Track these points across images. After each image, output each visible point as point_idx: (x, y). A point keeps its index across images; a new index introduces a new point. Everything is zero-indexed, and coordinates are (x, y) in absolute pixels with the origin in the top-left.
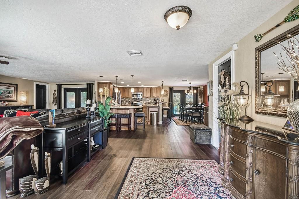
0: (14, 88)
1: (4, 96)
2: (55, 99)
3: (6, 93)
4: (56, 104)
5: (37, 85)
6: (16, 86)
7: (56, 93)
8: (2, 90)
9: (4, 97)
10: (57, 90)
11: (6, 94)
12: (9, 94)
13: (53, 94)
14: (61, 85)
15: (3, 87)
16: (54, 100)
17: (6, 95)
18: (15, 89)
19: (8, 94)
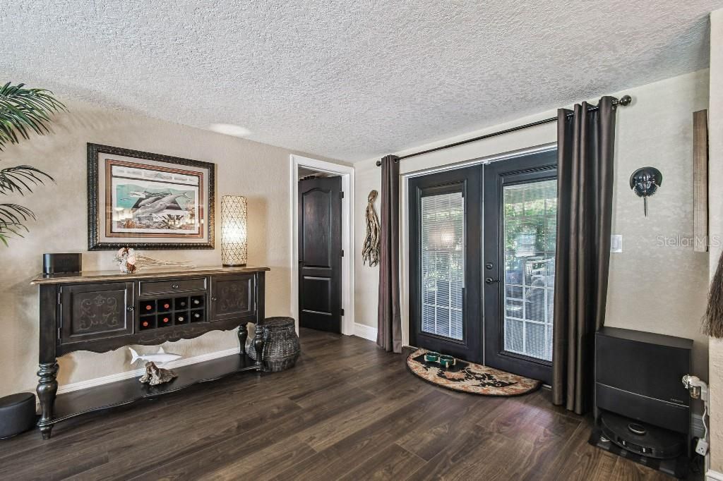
0: (195, 180)
1: (150, 218)
2: (373, 233)
3: (159, 204)
4: (375, 261)
5: (301, 170)
6: (205, 172)
7: (378, 204)
8: (138, 189)
9: (148, 227)
10: (379, 190)
11: (160, 210)
12: (174, 213)
13: (365, 213)
14: (396, 160)
15: (144, 173)
16: (369, 239)
17: (158, 217)
18: (200, 185)
19: (168, 208)
